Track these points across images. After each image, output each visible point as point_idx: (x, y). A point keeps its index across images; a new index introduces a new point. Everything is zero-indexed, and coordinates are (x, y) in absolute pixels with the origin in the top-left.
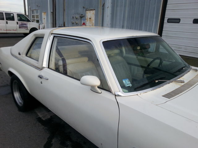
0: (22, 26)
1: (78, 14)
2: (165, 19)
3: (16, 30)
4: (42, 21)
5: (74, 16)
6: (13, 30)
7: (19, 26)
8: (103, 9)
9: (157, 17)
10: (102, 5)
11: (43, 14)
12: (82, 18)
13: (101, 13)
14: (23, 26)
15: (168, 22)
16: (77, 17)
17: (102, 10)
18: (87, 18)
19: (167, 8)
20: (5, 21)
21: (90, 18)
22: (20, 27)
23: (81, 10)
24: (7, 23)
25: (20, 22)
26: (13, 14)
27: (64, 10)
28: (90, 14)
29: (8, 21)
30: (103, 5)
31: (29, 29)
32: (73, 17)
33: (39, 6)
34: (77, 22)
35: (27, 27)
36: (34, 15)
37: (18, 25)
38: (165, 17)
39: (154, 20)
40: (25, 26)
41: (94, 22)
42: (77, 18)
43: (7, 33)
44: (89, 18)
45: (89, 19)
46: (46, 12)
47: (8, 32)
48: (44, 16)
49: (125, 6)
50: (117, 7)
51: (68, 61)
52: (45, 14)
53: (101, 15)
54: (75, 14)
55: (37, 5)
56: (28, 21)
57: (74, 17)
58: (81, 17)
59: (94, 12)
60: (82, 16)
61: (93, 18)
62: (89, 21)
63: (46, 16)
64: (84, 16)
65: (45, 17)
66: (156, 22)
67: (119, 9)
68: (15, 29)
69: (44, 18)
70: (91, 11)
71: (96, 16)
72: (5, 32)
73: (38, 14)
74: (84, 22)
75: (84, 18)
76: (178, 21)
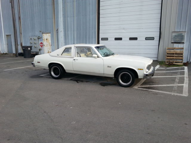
1: (35, 36)
2: (100, 38)
8: (57, 33)
10: (56, 30)
12: (40, 39)
15: (102, 40)
16: (35, 38)
17: (56, 33)
18: (44, 39)
21: (47, 39)
23: (37, 33)
28: (47, 36)
30: (57, 30)
32: (31, 39)
34: (35, 42)
42: (35, 40)
45: (46, 40)
49: (74, 31)
50: (68, 31)
51: (81, 55)
53: (56, 37)
54: (33, 36)
59: (50, 34)
61: (49, 39)
67: (69, 32)
70: (47, 34)
71: (52, 37)
74: (42, 42)
75: (41, 39)
76: (107, 39)
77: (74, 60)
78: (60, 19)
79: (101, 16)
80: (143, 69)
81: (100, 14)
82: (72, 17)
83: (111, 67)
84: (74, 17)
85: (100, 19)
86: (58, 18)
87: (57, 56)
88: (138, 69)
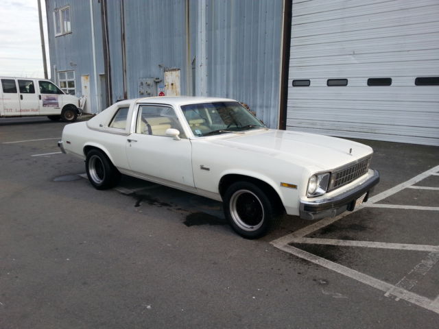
0: (47, 102)
1: (151, 77)
2: (289, 81)
3: (37, 110)
4: (81, 92)
5: (144, 81)
6: (33, 110)
7: (44, 102)
8: (194, 68)
9: (277, 79)
10: (191, 62)
11: (83, 78)
12: (159, 85)
13: (191, 75)
14: (50, 101)
15: (294, 85)
16: (149, 82)
17: (191, 70)
18: (167, 84)
19: (290, 65)
20: (18, 93)
21: (172, 84)
22: (44, 105)
23: (155, 71)
24: (22, 97)
25: (44, 96)
26: (32, 81)
27: (125, 71)
28: (172, 77)
29: (23, 94)
30: (194, 62)
31: (61, 106)
32: (142, 84)
33: (74, 63)
34: (149, 91)
35: (57, 104)
36: (73, 82)
37: (41, 101)
38: (289, 78)
39: (273, 83)
40: (53, 101)
41: (179, 90)
42: (149, 85)
43: (21, 116)
44: (170, 84)
45: (170, 86)
46: (89, 75)
47: (23, 113)
48: (85, 82)
49: (228, 63)
50: (215, 64)
51: (152, 127)
52: (87, 78)
53: (191, 78)
54: (146, 78)
55: (71, 63)
56: (59, 92)
57: (144, 83)
58: (157, 83)
59: (178, 73)
60: (157, 81)
61: (178, 84)
62: (170, 89)
63: (89, 83)
64: (161, 81)
65: (88, 85)
66: (277, 86)
67: (218, 67)
68: (35, 108)
69: (86, 87)
70: (174, 73)
71: (183, 79)
72: (18, 114)
73: (73, 79)
74: (162, 90)
75: (161, 84)
76: (307, 83)
77: (129, 141)
78: (199, 34)
79: (294, 21)
80: (294, 187)
81: (293, 15)
82: (226, 29)
83: (208, 169)
84: (229, 27)
85: (292, 30)
86: (195, 32)
87: (99, 127)
88: (282, 184)
